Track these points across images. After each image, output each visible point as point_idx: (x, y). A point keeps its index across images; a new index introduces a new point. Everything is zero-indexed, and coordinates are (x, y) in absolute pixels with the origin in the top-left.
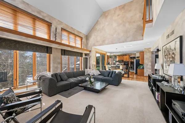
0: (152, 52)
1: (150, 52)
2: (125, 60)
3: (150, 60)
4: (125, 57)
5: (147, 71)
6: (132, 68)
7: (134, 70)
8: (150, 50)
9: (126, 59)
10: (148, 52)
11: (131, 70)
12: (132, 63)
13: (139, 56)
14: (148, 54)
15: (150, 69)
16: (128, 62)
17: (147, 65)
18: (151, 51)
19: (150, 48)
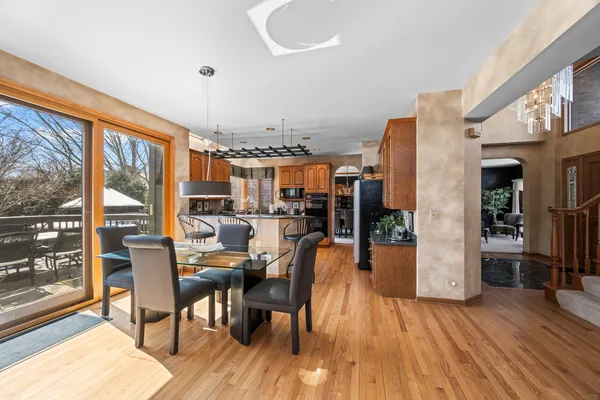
0: (468, 120)
1: (452, 117)
2: (311, 186)
3: (452, 183)
4: (311, 172)
5: (438, 259)
6: (345, 225)
7: (351, 235)
8: (453, 104)
9: (317, 180)
10: (444, 123)
11: (341, 235)
12: (345, 202)
13: (379, 166)
14: (444, 134)
15: (456, 249)
16: (326, 195)
17: (438, 215)
18: (464, 114)
19: (458, 93)
